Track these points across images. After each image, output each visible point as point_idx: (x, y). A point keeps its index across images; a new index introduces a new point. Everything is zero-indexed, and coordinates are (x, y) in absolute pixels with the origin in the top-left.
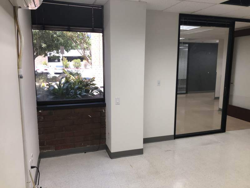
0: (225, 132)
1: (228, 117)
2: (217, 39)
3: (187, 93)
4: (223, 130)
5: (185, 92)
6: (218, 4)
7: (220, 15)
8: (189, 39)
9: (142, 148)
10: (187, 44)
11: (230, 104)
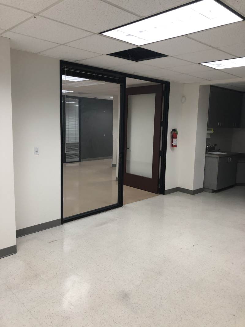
0: (122, 206)
1: (125, 187)
2: (111, 95)
3: (80, 161)
4: (120, 204)
5: (78, 159)
6: (105, 55)
7: (110, 68)
8: (80, 93)
9: (15, 244)
10: (77, 99)
11: (127, 172)
